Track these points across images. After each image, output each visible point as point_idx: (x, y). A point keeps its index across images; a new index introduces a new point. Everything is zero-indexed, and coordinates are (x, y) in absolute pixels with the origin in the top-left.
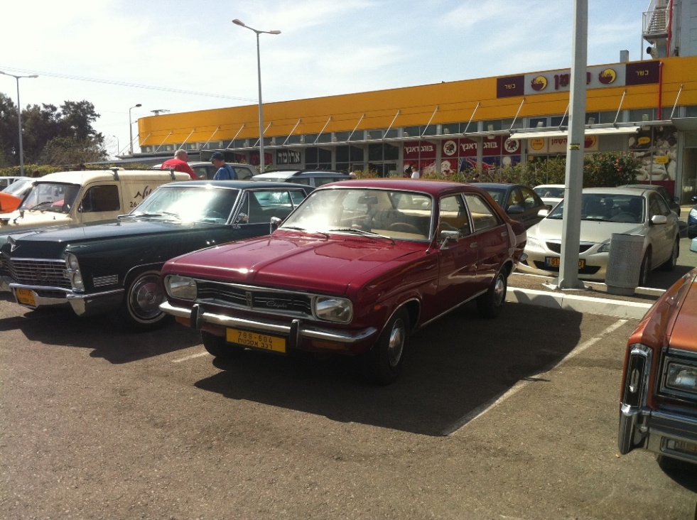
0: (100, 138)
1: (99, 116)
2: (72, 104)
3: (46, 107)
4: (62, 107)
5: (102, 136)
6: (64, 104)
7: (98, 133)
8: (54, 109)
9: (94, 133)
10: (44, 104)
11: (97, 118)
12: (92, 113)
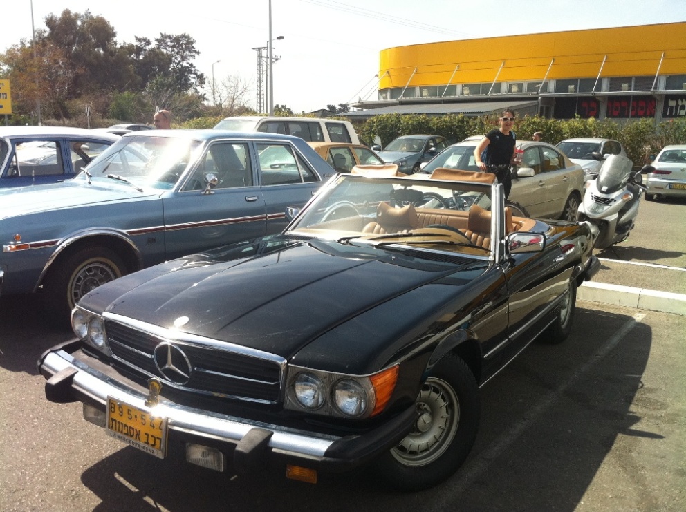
0: (201, 78)
1: (198, 53)
2: (170, 37)
3: (139, 40)
4: (157, 40)
5: (204, 77)
6: (159, 37)
7: (199, 73)
8: (148, 43)
9: (196, 74)
10: (136, 37)
11: (196, 55)
12: (192, 50)
